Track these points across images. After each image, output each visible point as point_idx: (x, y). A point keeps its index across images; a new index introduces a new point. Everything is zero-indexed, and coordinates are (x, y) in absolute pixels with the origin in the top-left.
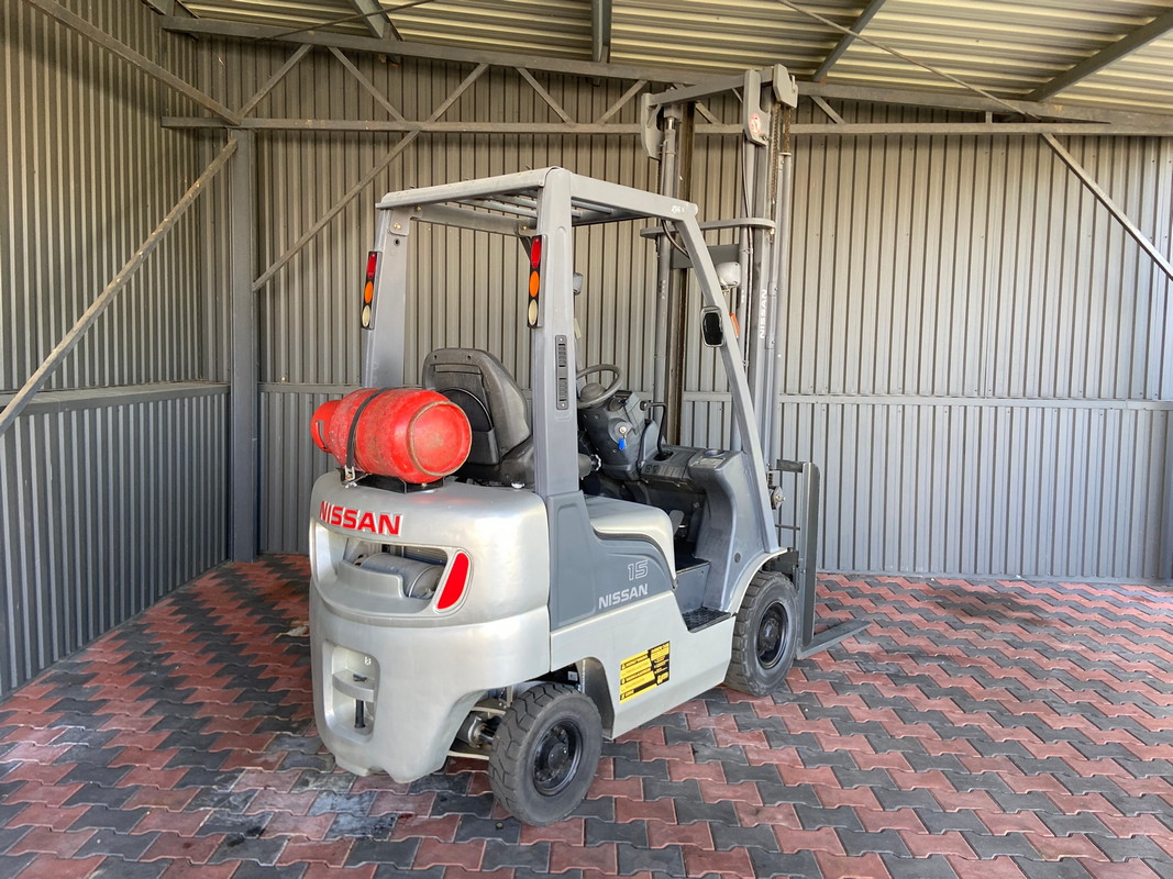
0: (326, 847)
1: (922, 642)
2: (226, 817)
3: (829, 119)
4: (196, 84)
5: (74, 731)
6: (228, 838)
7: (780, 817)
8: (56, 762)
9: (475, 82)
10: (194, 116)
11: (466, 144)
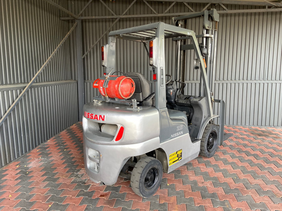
0: (100, 187)
1: (246, 142)
2: (77, 180)
3: (224, 9)
4: (68, 9)
5: (44, 160)
6: (78, 184)
8: (40, 167)
9: (133, 5)
10: (67, 17)
11: (131, 21)
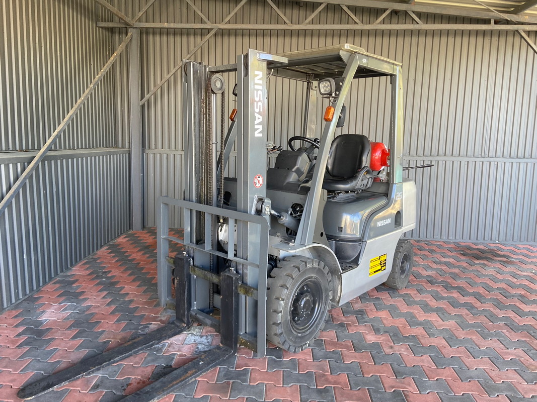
3: (415, 22)
5: (71, 305)
7: (403, 350)
8: (65, 319)
9: (243, 6)
10: (111, 21)
11: (238, 35)
